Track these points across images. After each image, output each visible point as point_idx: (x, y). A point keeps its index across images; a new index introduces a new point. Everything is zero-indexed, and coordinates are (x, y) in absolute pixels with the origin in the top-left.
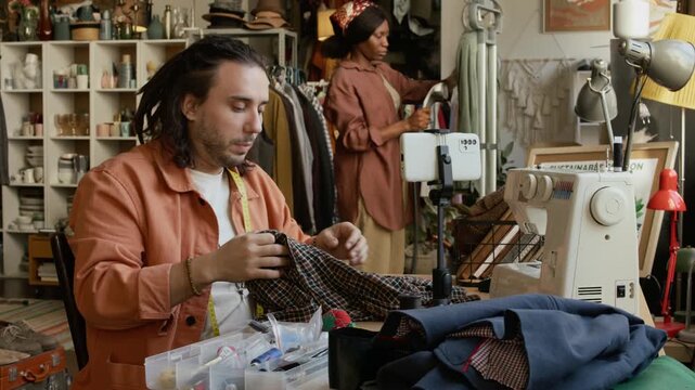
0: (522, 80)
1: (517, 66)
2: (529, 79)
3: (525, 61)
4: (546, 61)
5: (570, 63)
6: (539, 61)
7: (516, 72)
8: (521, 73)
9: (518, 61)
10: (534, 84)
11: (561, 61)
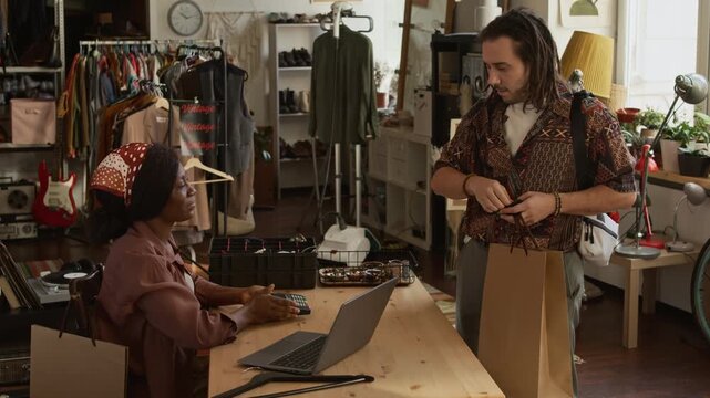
0: (221, 30)
1: (217, 18)
2: (227, 30)
3: (224, 14)
4: (241, 13)
5: (261, 16)
6: (235, 13)
7: (216, 22)
8: (221, 25)
9: (218, 14)
10: (232, 34)
11: (253, 13)
